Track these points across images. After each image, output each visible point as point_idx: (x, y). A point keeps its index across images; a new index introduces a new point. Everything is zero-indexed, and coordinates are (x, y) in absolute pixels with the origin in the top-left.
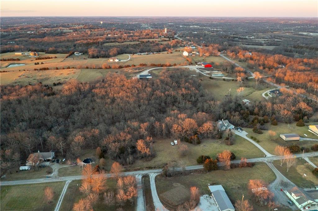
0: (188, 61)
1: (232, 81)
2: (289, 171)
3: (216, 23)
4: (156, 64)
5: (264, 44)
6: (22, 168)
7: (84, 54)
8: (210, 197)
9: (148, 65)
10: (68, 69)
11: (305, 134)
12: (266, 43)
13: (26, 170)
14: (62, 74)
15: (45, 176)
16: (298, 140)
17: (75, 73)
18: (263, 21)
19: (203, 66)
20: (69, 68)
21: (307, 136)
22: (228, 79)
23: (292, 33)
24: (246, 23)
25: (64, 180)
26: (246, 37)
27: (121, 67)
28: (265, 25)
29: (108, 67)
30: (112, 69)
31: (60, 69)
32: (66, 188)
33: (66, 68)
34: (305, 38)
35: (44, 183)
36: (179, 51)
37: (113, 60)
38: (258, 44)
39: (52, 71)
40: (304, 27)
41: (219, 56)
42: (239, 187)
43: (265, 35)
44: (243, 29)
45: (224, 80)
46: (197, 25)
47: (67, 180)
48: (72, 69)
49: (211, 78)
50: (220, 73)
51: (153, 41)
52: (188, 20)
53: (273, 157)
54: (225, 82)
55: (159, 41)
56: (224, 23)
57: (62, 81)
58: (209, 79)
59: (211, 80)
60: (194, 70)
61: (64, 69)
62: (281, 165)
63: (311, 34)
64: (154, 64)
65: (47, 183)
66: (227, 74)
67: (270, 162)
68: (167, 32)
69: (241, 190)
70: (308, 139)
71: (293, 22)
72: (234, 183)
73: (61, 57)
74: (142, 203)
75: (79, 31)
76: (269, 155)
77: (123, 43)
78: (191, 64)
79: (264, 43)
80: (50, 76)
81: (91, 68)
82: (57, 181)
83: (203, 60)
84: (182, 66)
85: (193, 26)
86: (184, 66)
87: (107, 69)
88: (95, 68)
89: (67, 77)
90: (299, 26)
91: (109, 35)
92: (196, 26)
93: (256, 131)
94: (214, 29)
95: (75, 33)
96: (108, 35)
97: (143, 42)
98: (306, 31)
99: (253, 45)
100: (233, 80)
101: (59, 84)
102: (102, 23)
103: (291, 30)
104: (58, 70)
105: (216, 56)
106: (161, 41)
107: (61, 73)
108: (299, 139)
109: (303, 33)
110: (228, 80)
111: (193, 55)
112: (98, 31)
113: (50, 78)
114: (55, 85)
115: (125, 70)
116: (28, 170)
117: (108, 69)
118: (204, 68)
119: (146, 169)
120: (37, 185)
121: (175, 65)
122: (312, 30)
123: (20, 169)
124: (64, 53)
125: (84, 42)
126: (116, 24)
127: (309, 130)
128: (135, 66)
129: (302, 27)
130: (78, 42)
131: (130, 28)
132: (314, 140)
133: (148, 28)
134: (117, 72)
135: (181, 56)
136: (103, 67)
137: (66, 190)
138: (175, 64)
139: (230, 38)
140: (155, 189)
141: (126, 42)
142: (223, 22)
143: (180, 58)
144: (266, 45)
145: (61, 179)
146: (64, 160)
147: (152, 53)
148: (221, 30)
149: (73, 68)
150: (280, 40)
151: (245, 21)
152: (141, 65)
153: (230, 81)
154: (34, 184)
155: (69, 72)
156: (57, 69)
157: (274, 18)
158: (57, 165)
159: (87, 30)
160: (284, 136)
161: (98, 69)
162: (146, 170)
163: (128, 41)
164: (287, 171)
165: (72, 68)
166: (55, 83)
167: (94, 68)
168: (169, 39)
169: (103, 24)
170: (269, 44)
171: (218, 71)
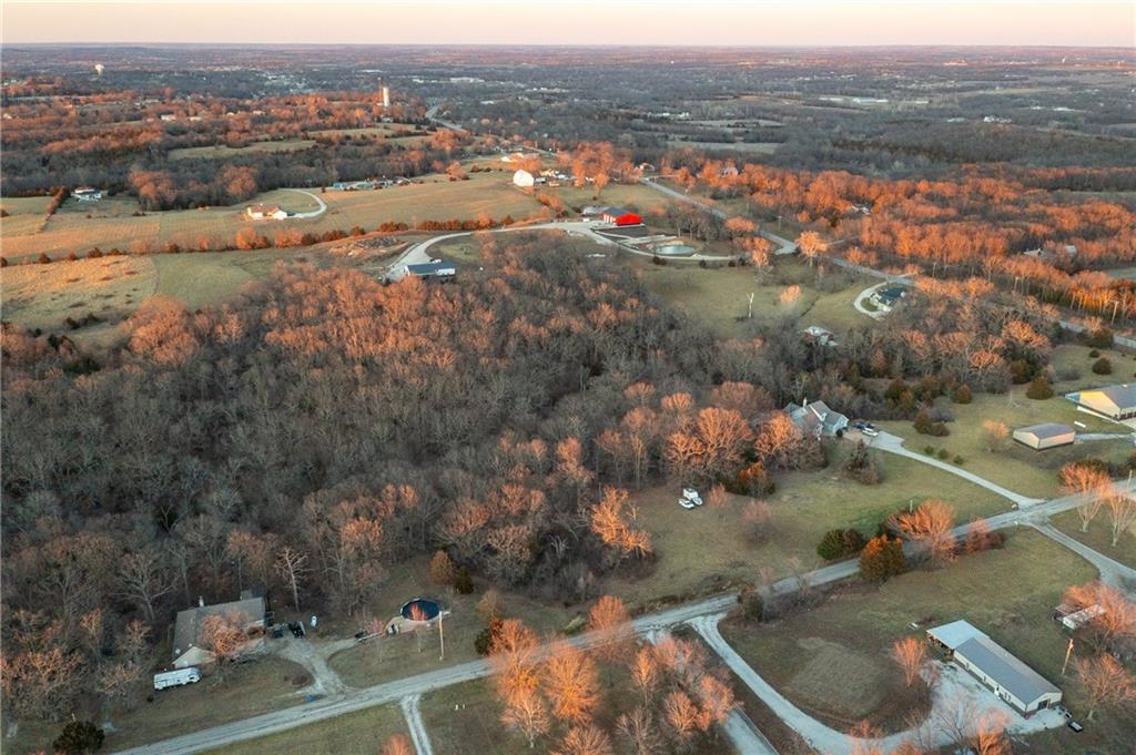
0: (546, 204)
1: (728, 269)
2: (1117, 544)
3: (531, 66)
4: (439, 221)
5: (737, 138)
6: (163, 680)
7: (112, 194)
8: (952, 667)
9: (412, 227)
10: (93, 261)
11: (1076, 423)
12: (740, 135)
13: (181, 685)
14: (77, 280)
15: (290, 695)
16: (1071, 443)
17: (132, 273)
18: (687, 61)
19: (609, 221)
20: (96, 254)
21: (1084, 426)
22: (714, 262)
23: (798, 98)
24: (635, 65)
25: (386, 698)
26: (664, 114)
27: (309, 240)
28: (697, 73)
29: (261, 242)
30: (276, 250)
31: (58, 260)
32: (421, 728)
33: (86, 252)
34: (849, 116)
35: (312, 724)
36: (488, 170)
37: (265, 215)
38: (716, 138)
39: (26, 269)
40: (824, 78)
41: (639, 182)
42: (1013, 620)
43: (722, 105)
44: (635, 85)
45: (703, 264)
46: (473, 75)
47: (403, 697)
48: (113, 259)
49: (657, 261)
50: (674, 243)
51: (363, 137)
52: (429, 57)
53: (1038, 504)
54: (708, 271)
55: (386, 137)
56: (559, 66)
57: (96, 308)
58: (653, 266)
59: (663, 269)
60: (585, 236)
61: (74, 258)
62: (1084, 527)
63: (857, 100)
64: (433, 220)
65: (322, 721)
66: (701, 245)
67: (1043, 524)
68: (391, 102)
69: (1027, 628)
70: (1094, 436)
71: (782, 62)
72: (987, 607)
73: (29, 213)
74: (742, 727)
75: (27, 103)
76: (1023, 501)
77: (246, 146)
78: (562, 215)
79: (735, 134)
80: (27, 292)
81: (191, 251)
82: (361, 706)
83: (595, 199)
84: (536, 223)
85: (459, 79)
86: (541, 223)
87: (256, 252)
88: (209, 251)
89: (111, 292)
90: (807, 76)
91: (163, 118)
92: (472, 80)
93: (924, 428)
94: (539, 88)
95: (9, 112)
96: (160, 117)
97: (329, 142)
98: (838, 91)
99: (702, 141)
100: (732, 264)
101: (92, 321)
102: (99, 68)
103: (791, 89)
104: (47, 267)
105: (630, 183)
106: (393, 136)
107: (71, 276)
108: (1071, 440)
109: (832, 99)
110: (716, 266)
111: (551, 184)
112: (106, 100)
113: (32, 298)
114: (74, 325)
115: (334, 250)
116: (189, 683)
117: (261, 251)
118: (614, 226)
119: (666, 605)
120: (288, 737)
121: (509, 221)
122: (855, 89)
123: (156, 687)
124: (26, 196)
125: (81, 148)
126: (159, 73)
127: (1080, 408)
128: (363, 232)
129: (815, 77)
130: (56, 146)
131: (222, 87)
132: (1112, 436)
133: (295, 87)
134: (303, 260)
135: (508, 186)
136: (239, 244)
137: (424, 735)
138: (509, 218)
139: (620, 118)
140: (752, 672)
141: (257, 141)
142: (557, 63)
143: (510, 197)
144: (745, 141)
145: (370, 698)
146: (314, 622)
147: (390, 182)
148: (564, 91)
149: (116, 252)
150: (778, 124)
151: (628, 59)
152: (385, 227)
153: (722, 266)
154: (274, 735)
155: (106, 272)
156: (45, 263)
157: (715, 48)
158: (302, 644)
159: (57, 98)
160: (1032, 435)
161: (223, 250)
162: (666, 610)
163: (266, 140)
164: (1114, 545)
165: (109, 254)
166: (73, 318)
167: (203, 251)
168: (418, 128)
169: (104, 71)
170: (751, 137)
171: (667, 235)
